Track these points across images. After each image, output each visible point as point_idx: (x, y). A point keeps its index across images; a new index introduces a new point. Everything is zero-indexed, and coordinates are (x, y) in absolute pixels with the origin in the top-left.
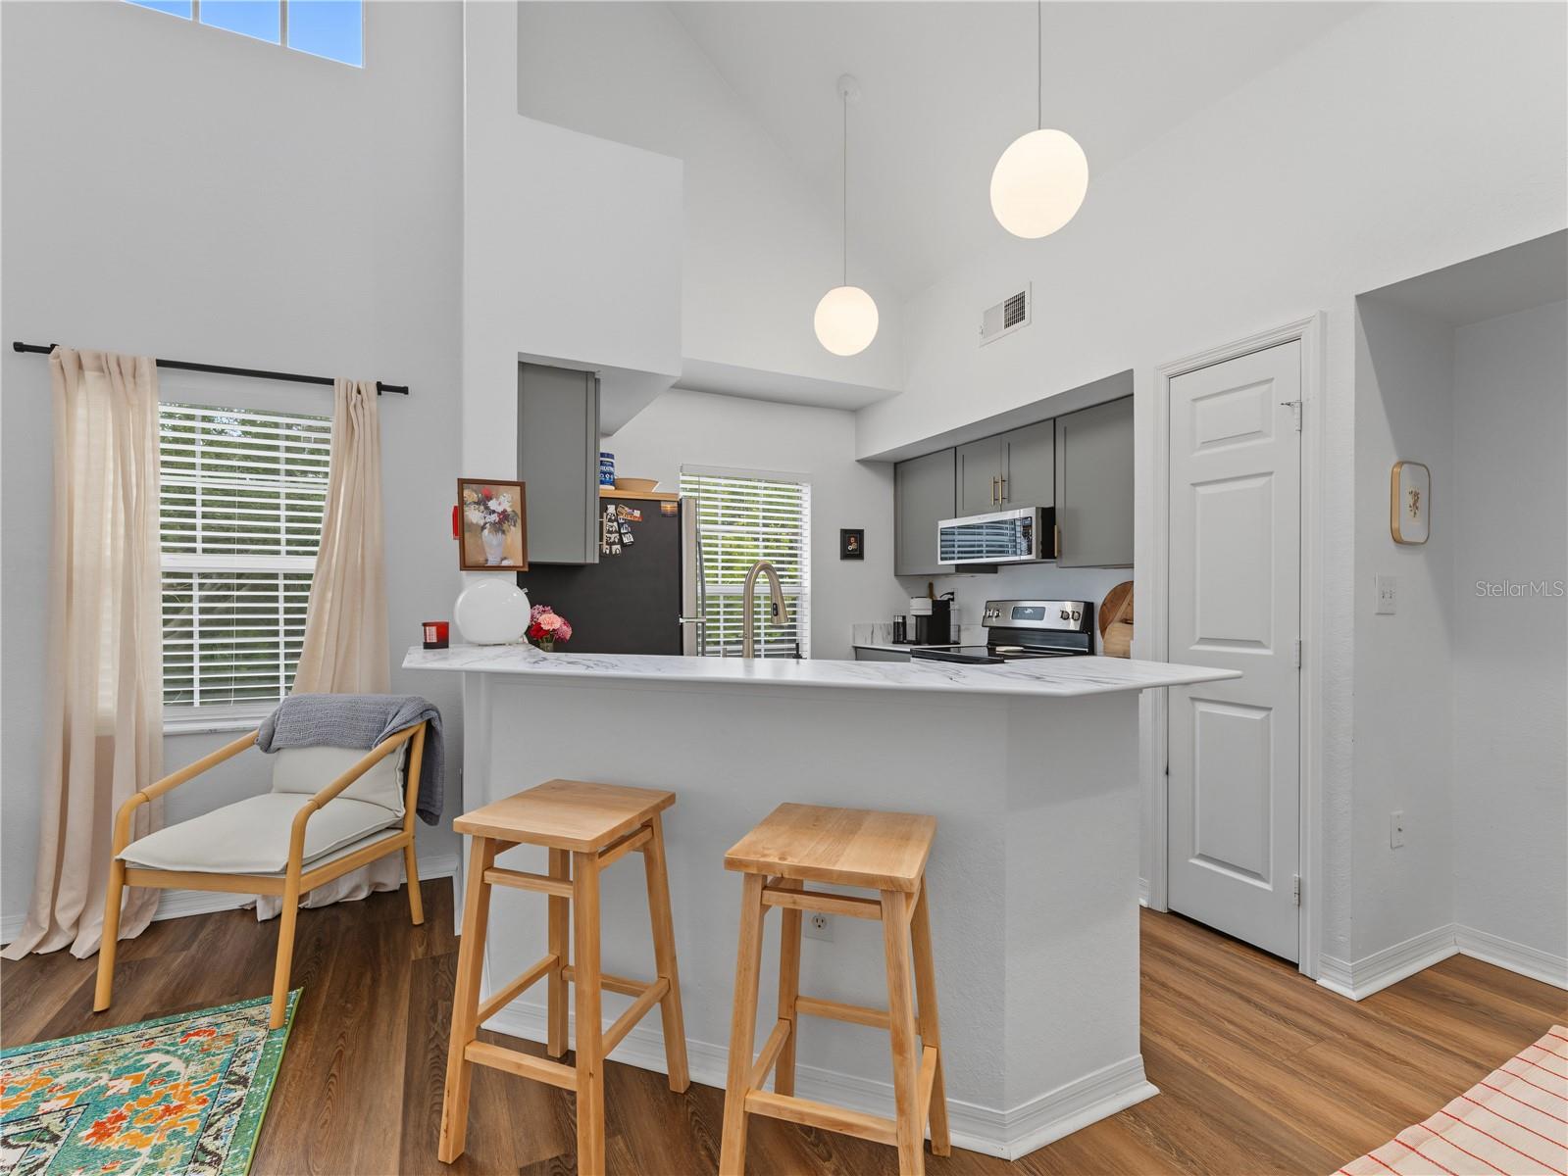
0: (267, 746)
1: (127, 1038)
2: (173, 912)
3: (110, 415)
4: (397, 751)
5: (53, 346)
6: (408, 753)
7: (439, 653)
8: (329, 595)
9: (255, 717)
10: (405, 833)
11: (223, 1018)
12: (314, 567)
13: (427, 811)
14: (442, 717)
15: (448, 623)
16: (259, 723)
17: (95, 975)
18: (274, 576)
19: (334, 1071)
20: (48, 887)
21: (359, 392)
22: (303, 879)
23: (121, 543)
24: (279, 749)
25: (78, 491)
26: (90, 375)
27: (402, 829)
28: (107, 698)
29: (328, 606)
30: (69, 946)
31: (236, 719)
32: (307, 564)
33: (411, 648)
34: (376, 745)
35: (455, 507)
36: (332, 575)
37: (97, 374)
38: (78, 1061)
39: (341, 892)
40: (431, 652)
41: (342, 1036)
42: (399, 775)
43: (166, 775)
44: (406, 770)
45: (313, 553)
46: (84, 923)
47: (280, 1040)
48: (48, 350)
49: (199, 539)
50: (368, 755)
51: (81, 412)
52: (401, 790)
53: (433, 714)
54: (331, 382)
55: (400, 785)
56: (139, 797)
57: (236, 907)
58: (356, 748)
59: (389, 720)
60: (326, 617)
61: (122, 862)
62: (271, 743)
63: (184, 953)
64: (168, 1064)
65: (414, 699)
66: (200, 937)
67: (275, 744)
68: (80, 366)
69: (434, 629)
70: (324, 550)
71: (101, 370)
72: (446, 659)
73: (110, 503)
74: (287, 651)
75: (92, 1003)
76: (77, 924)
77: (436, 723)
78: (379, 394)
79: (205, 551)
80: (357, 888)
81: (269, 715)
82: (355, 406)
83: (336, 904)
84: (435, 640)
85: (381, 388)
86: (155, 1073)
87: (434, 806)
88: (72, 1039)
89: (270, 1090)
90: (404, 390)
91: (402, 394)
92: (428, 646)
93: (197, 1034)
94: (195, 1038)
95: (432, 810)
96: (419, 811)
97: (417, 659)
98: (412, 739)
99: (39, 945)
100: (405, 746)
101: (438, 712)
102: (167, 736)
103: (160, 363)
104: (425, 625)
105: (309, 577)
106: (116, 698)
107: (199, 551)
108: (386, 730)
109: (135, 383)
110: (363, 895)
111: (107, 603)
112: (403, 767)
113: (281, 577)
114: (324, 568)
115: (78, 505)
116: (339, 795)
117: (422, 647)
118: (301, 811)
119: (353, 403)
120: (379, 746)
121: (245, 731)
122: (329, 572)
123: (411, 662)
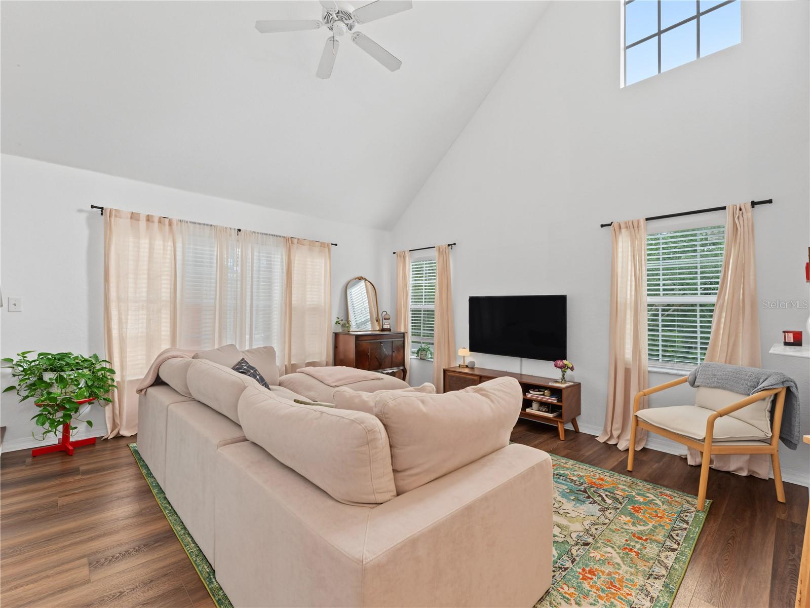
0: (693, 384)
1: (640, 484)
2: (652, 446)
3: (630, 244)
4: (767, 399)
5: (612, 223)
6: (774, 403)
7: (795, 349)
8: (724, 315)
9: (687, 370)
10: (771, 447)
11: (676, 495)
12: (716, 301)
13: (787, 440)
14: (798, 386)
15: (801, 332)
16: (688, 373)
17: (628, 456)
18: (695, 305)
19: (730, 542)
20: (610, 420)
21: (740, 209)
22: (713, 447)
23: (633, 293)
24: (698, 386)
25: (619, 274)
26: (623, 230)
27: (770, 444)
28: (628, 354)
29: (723, 320)
30: (616, 444)
31: (677, 370)
32: (712, 299)
33: (775, 344)
34: (753, 394)
35: (807, 263)
36: (726, 304)
37: (625, 230)
38: (625, 483)
39: (732, 467)
40: (788, 348)
41: (734, 530)
42: (768, 414)
43: (649, 388)
44: (772, 412)
45: (716, 294)
46: (621, 438)
47: (703, 516)
48: (610, 225)
49: (661, 290)
50: (747, 398)
51: (620, 244)
52: (769, 422)
53: (792, 384)
54: (724, 208)
55: (768, 419)
56: (641, 393)
57: (677, 454)
58: (740, 393)
59: (761, 382)
60: (722, 326)
61: (636, 416)
62: (694, 383)
63: (657, 464)
64: (656, 500)
65: (777, 374)
66: (663, 461)
67: (696, 384)
68: (620, 228)
69: (791, 335)
70: (721, 292)
71: (627, 228)
72: (799, 351)
73: (629, 278)
74: (701, 341)
75: (626, 467)
76: (619, 437)
77: (794, 390)
78: (753, 207)
79: (664, 295)
80: (741, 469)
81: (693, 370)
82: (738, 217)
83: (728, 473)
84: (792, 341)
85: (753, 204)
86: (651, 501)
87: (793, 438)
88: (622, 475)
89: (699, 532)
90: (770, 201)
91: (769, 204)
92: (786, 344)
93: (666, 495)
94: (665, 497)
95: (790, 439)
96: (781, 438)
97: (779, 349)
98: (776, 395)
99: (608, 440)
100: (772, 398)
101: (795, 383)
102: (649, 372)
103: (647, 219)
104: (784, 332)
105: (713, 305)
106: (631, 353)
107: (661, 295)
108: (759, 387)
109: (638, 230)
110: (744, 473)
111: (628, 316)
112: (770, 409)
113: (698, 305)
114: (721, 301)
115: (619, 279)
116: (729, 415)
117: (783, 344)
118: (711, 416)
119: (737, 217)
120: (754, 395)
121: (681, 375)
122: (723, 303)
123: (774, 350)
